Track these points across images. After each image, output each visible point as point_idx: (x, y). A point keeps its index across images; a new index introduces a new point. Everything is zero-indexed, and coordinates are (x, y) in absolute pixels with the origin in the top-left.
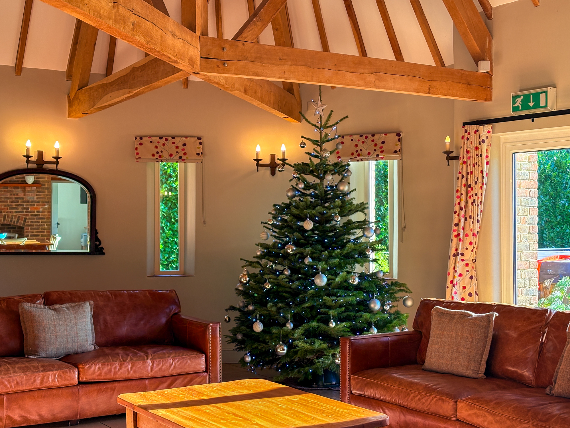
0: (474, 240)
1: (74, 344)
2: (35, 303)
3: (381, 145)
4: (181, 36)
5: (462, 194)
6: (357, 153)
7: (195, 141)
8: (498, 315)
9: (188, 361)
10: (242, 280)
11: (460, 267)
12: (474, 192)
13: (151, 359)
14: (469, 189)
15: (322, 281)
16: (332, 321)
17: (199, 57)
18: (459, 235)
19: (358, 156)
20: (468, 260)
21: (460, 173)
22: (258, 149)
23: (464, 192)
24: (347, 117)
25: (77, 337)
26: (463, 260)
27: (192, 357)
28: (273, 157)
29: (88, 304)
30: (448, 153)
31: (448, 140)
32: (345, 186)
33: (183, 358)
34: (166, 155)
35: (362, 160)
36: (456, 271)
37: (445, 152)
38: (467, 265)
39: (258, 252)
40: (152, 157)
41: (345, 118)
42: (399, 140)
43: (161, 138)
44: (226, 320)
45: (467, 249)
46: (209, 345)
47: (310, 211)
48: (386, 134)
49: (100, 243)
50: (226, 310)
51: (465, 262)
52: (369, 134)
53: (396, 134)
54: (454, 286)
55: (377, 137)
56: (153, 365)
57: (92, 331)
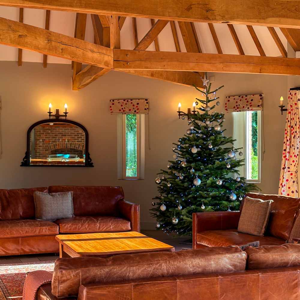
0: (296, 159)
1: (61, 214)
2: (43, 192)
3: (251, 102)
4: (98, 51)
5: (288, 132)
6: (237, 107)
7: (144, 101)
8: (273, 201)
9: (120, 225)
10: (157, 182)
11: (287, 175)
12: (294, 131)
13: (99, 223)
14: (292, 129)
15: (198, 182)
16: (203, 205)
17: (112, 61)
18: (286, 156)
19: (237, 108)
20: (292, 171)
21: (287, 119)
22: (180, 105)
23: (288, 131)
24: (223, 86)
25: (63, 210)
26: (289, 171)
27: (122, 223)
28: (189, 110)
29: (70, 193)
30: (282, 107)
31: (282, 99)
32: (218, 127)
33: (117, 223)
34: (127, 110)
35: (240, 111)
36: (284, 178)
37: (279, 106)
38: (292, 174)
39: (168, 166)
40: (119, 112)
41: (221, 87)
42: (261, 99)
43: (124, 100)
44: (153, 204)
45: (291, 165)
46: (133, 216)
47: (195, 142)
48: (253, 95)
49: (91, 160)
50: (153, 199)
51: (290, 173)
52: (244, 95)
53: (259, 95)
54: (283, 187)
55: (248, 97)
56: (100, 226)
57: (72, 207)
